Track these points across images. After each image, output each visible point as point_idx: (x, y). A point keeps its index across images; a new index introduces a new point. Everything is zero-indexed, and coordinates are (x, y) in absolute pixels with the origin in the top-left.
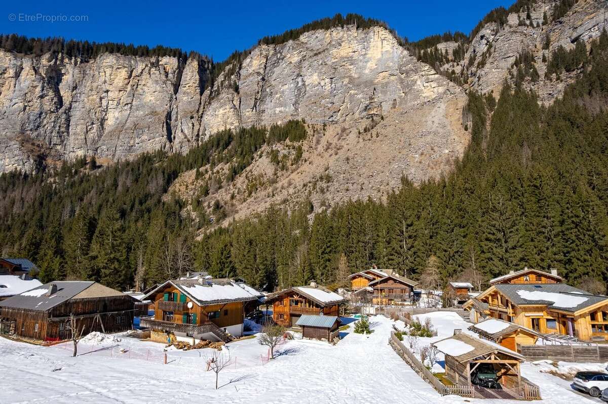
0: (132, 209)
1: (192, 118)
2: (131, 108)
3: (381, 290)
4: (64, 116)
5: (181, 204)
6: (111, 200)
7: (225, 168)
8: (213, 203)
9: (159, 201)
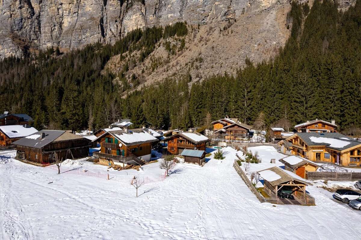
0: (83, 80)
1: (116, 21)
2: (78, 15)
3: (230, 131)
4: (36, 21)
5: (112, 76)
6: (71, 74)
7: (137, 54)
8: (131, 75)
9: (99, 74)
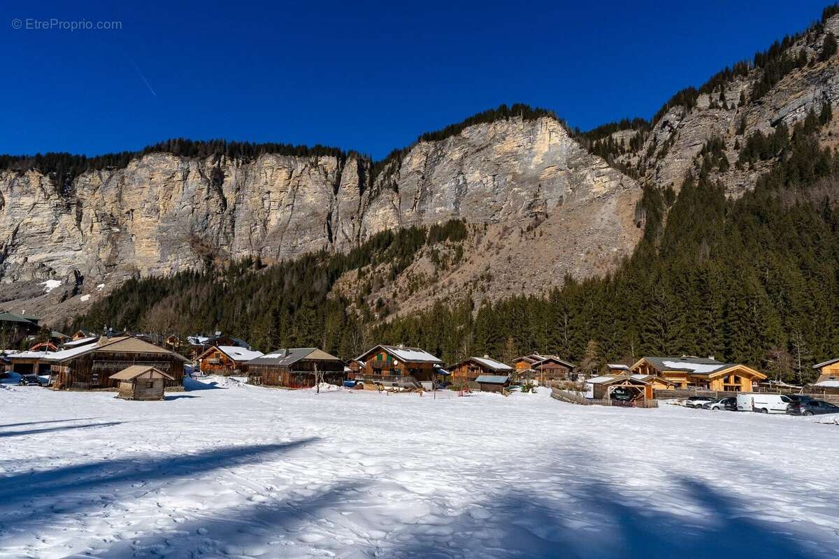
0: (299, 306)
1: (352, 218)
2: (292, 209)
3: (543, 370)
4: (229, 218)
5: (345, 302)
6: (279, 297)
7: (386, 268)
8: (376, 301)
9: (324, 299)
